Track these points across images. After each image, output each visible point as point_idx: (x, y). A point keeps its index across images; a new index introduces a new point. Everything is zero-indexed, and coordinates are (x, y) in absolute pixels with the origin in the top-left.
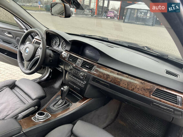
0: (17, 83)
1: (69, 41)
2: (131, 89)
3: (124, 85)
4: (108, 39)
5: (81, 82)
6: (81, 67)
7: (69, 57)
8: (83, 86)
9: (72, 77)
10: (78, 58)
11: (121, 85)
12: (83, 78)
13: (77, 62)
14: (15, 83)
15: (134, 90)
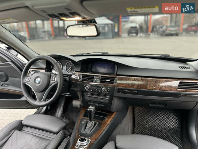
0: (24, 123)
1: (78, 61)
2: (158, 89)
3: (151, 87)
4: (108, 53)
5: (104, 98)
6: (100, 83)
7: (82, 78)
8: (107, 101)
9: (91, 96)
10: (94, 76)
11: (148, 88)
12: (107, 93)
13: (94, 80)
14: (22, 122)
15: (162, 89)
